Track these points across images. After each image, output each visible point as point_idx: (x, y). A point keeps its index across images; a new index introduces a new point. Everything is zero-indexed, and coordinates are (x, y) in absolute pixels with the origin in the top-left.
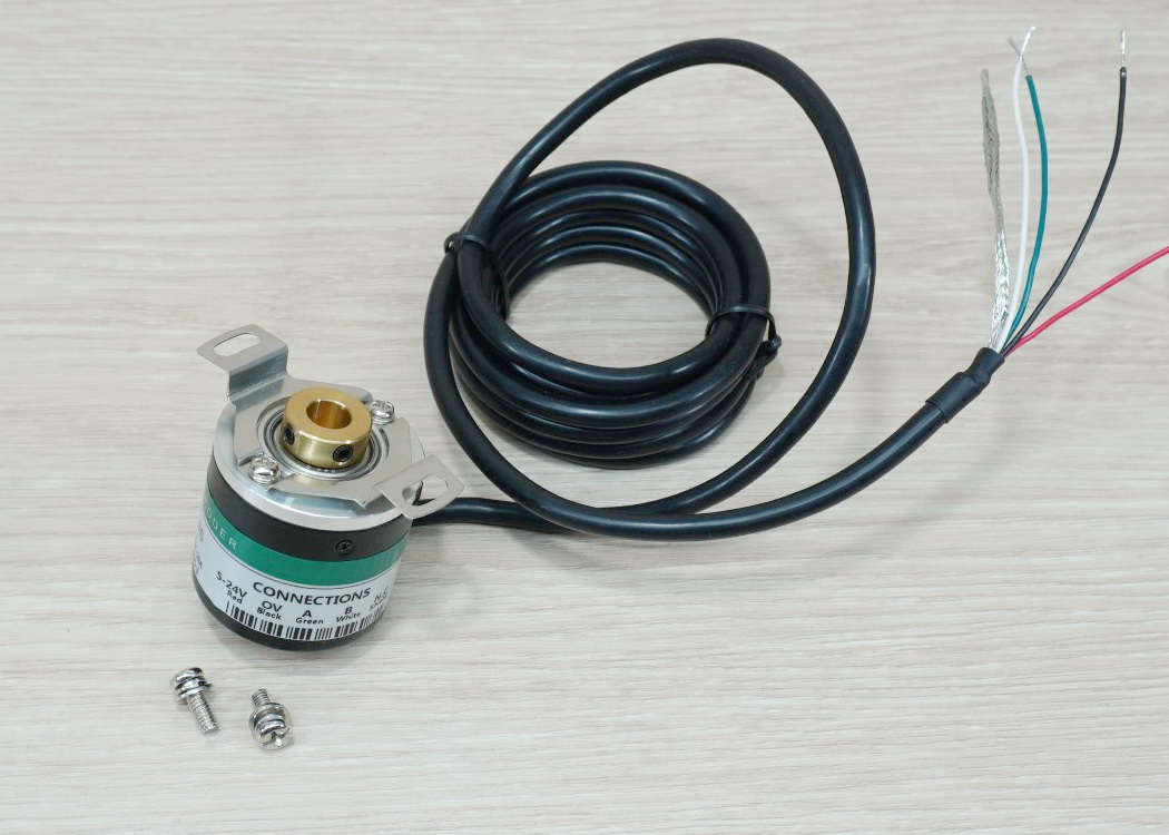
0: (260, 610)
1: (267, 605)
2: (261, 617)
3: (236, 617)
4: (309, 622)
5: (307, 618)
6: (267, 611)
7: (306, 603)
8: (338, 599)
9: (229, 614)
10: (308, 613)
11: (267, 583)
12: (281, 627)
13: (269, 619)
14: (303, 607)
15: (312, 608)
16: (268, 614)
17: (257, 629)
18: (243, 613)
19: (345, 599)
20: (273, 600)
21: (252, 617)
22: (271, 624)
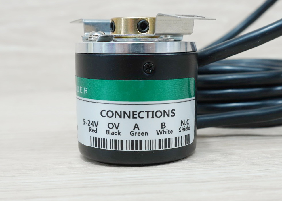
0: (108, 132)
1: (111, 126)
2: (109, 137)
3: (96, 146)
4: (139, 134)
5: (136, 130)
6: (112, 130)
7: (133, 118)
8: (154, 114)
9: (92, 146)
10: (136, 126)
11: (107, 107)
12: (122, 141)
13: (114, 137)
14: (132, 122)
15: (138, 121)
16: (113, 133)
17: (109, 149)
18: (99, 139)
19: (159, 114)
20: (114, 120)
21: (104, 139)
22: (116, 141)
